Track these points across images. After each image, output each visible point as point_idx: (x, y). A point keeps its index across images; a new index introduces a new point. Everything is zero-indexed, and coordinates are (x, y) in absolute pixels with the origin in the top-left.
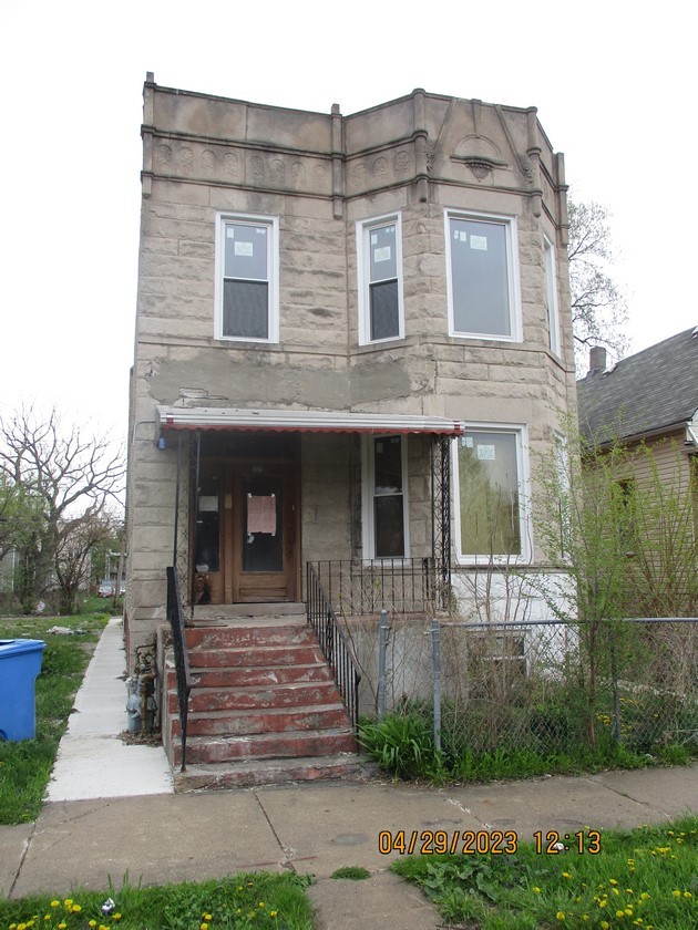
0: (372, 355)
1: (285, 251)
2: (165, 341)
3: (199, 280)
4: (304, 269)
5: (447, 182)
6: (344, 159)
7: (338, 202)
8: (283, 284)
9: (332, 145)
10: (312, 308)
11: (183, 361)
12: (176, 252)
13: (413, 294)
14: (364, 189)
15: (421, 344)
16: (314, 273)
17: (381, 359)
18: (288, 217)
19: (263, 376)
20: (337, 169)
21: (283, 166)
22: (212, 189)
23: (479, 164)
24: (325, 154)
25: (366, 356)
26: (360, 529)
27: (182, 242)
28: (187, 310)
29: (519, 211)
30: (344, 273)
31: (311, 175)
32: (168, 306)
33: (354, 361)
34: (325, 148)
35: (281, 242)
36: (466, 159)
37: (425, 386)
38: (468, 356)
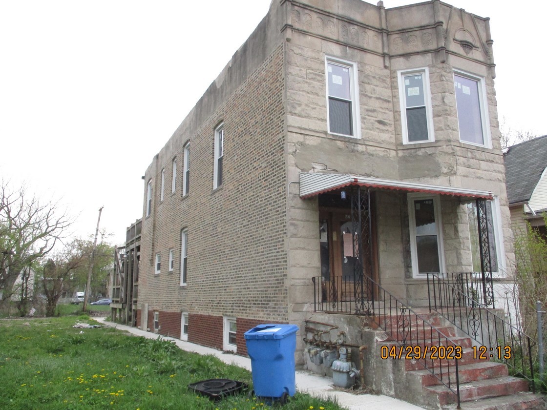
0: (413, 151)
1: (362, 83)
2: (303, 132)
3: (318, 96)
4: (371, 95)
5: (453, 53)
6: (388, 34)
7: (387, 58)
8: (362, 104)
9: (381, 24)
10: (377, 119)
11: (312, 145)
12: (305, 77)
13: (439, 116)
14: (401, 52)
15: (447, 146)
16: (377, 98)
17: (420, 153)
18: (361, 64)
19: (355, 158)
20: (385, 39)
21: (357, 33)
22: (322, 41)
23: (466, 45)
24: (378, 29)
25: (409, 151)
26: (410, 255)
27: (308, 71)
28: (313, 114)
29: (485, 74)
30: (391, 100)
31: (371, 40)
32: (303, 110)
33: (401, 154)
34: (377, 26)
35: (359, 78)
36: (461, 41)
37: (452, 170)
38: (470, 155)
